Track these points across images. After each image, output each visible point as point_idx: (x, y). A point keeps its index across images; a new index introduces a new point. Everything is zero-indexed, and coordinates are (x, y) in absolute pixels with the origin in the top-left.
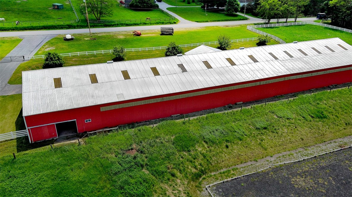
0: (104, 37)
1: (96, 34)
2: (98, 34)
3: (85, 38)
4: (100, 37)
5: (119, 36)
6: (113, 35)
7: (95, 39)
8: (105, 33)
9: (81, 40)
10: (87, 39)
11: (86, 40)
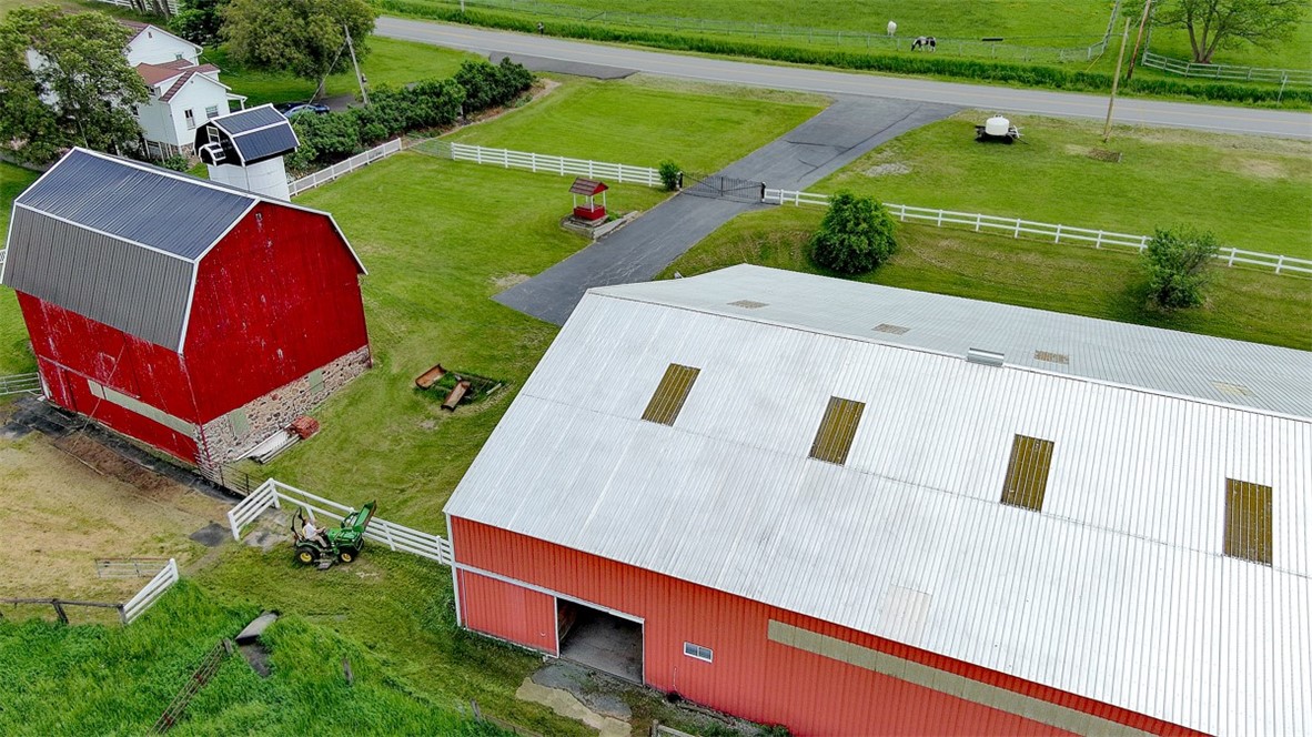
0: (1163, 156)
1: (1138, 130)
2: (1148, 131)
3: (1069, 146)
4: (1144, 152)
5: (1253, 161)
6: (1225, 151)
7: (1112, 157)
8: (1185, 132)
9: (1045, 153)
10: (1074, 149)
11: (1069, 158)
